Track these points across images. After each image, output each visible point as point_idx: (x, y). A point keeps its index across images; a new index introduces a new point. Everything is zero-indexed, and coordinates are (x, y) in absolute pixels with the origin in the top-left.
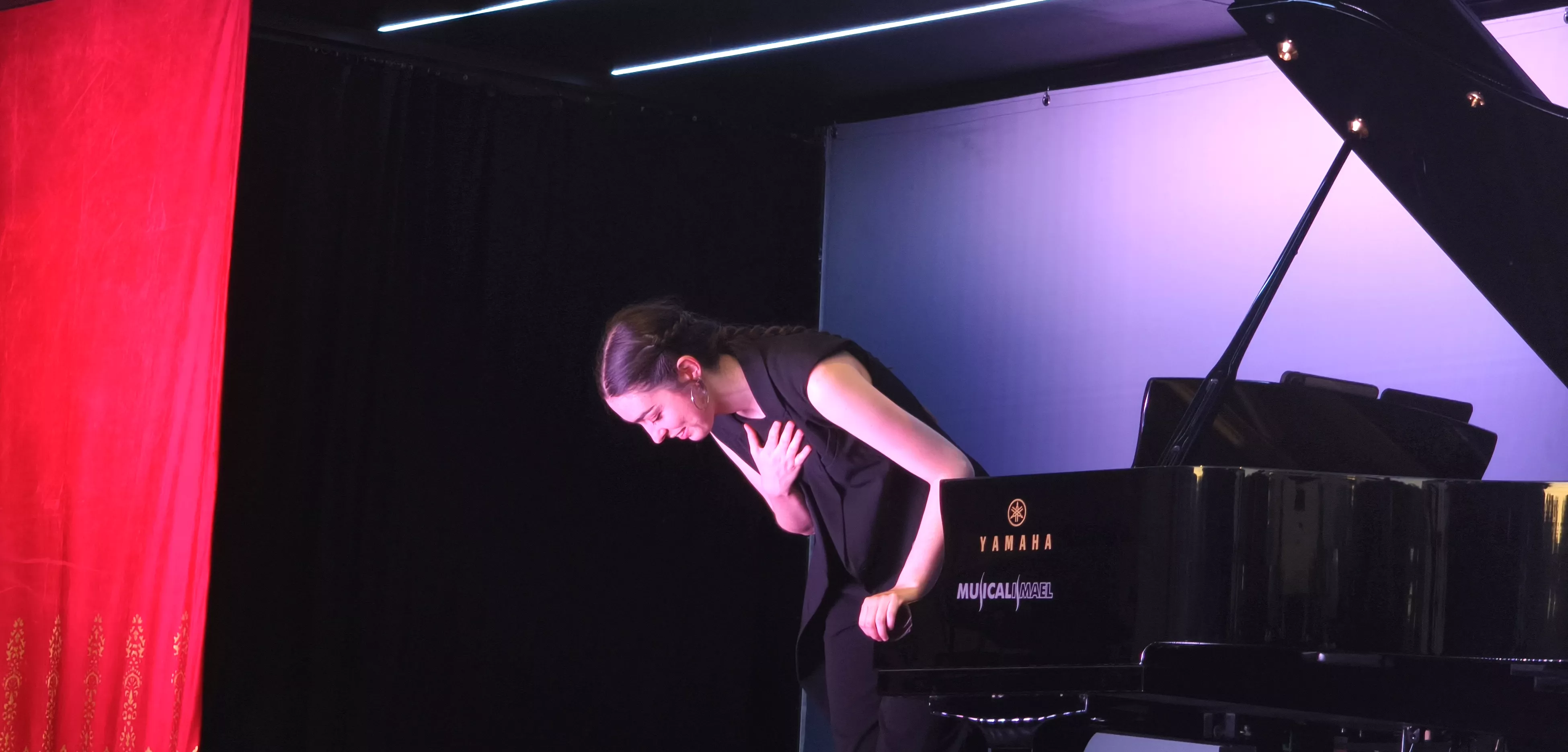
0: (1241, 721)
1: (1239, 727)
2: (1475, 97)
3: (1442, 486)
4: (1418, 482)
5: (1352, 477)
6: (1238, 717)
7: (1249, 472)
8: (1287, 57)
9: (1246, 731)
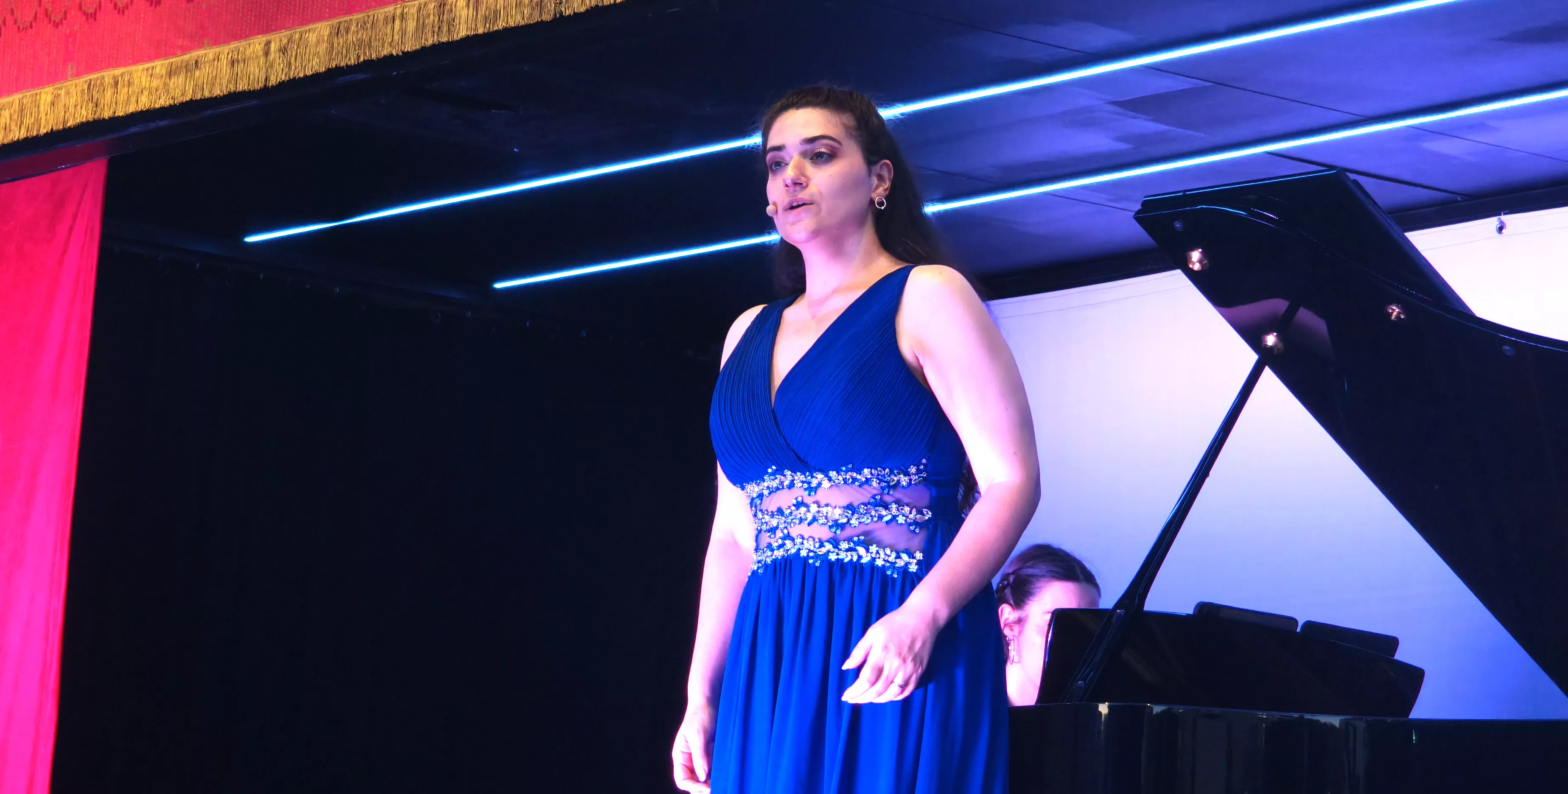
2: (1395, 311)
4: (1335, 721)
5: (1263, 715)
7: (1157, 709)
8: (1197, 267)
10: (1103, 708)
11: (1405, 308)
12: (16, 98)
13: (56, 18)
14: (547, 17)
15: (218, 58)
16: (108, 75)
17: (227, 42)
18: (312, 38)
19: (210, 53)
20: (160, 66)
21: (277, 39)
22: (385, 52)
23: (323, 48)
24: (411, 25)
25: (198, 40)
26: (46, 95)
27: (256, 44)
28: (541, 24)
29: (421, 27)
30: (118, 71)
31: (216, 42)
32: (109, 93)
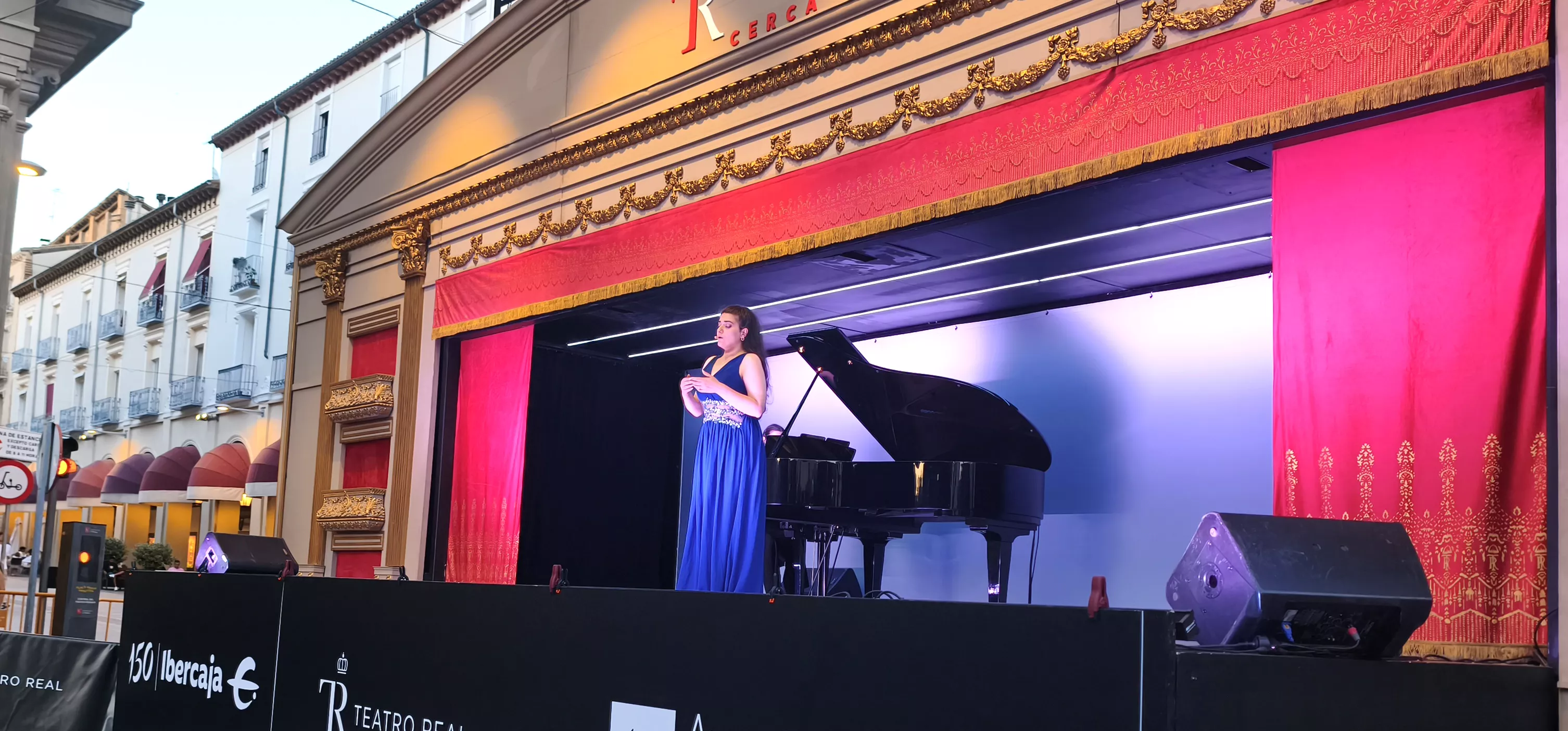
0: (789, 524)
1: (789, 526)
2: (850, 362)
3: (841, 463)
4: (834, 462)
5: (817, 461)
6: (789, 523)
7: (791, 460)
8: (801, 351)
9: (791, 527)
10: (778, 459)
11: (852, 362)
12: (512, 310)
13: (522, 290)
14: (642, 290)
15: (561, 300)
16: (534, 304)
17: (563, 296)
18: (584, 295)
19: (559, 298)
20: (547, 302)
21: (576, 295)
22: (602, 298)
23: (587, 297)
24: (608, 292)
25: (556, 297)
26: (519, 309)
27: (570, 297)
28: (641, 291)
29: (611, 292)
30: (537, 303)
31: (561, 296)
32: (535, 309)
